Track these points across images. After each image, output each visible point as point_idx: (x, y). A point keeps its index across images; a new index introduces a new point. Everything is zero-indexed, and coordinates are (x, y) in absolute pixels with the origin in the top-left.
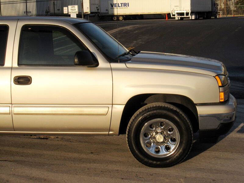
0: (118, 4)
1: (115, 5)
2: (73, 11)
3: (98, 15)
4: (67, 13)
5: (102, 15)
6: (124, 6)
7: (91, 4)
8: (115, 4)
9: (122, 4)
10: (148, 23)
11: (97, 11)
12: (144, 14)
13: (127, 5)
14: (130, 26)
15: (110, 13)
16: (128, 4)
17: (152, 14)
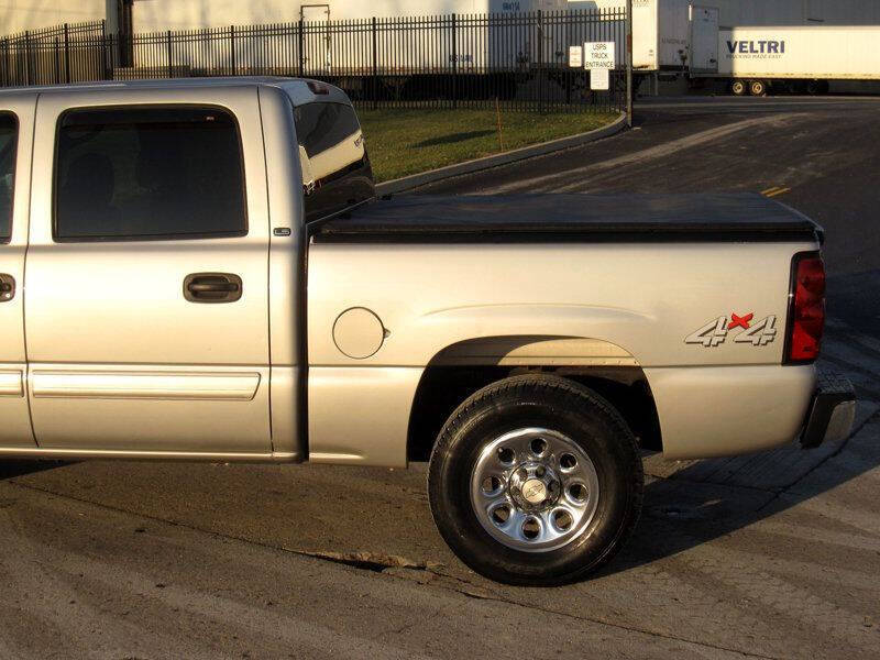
0: (752, 43)
1: (741, 47)
2: (600, 60)
3: (687, 76)
4: (579, 65)
5: (697, 75)
6: (769, 51)
7: (663, 40)
8: (741, 43)
9: (762, 43)
10: (842, 106)
11: (679, 63)
12: (831, 80)
13: (779, 48)
14: (781, 117)
15: (723, 70)
16: (783, 43)
17: (856, 80)
